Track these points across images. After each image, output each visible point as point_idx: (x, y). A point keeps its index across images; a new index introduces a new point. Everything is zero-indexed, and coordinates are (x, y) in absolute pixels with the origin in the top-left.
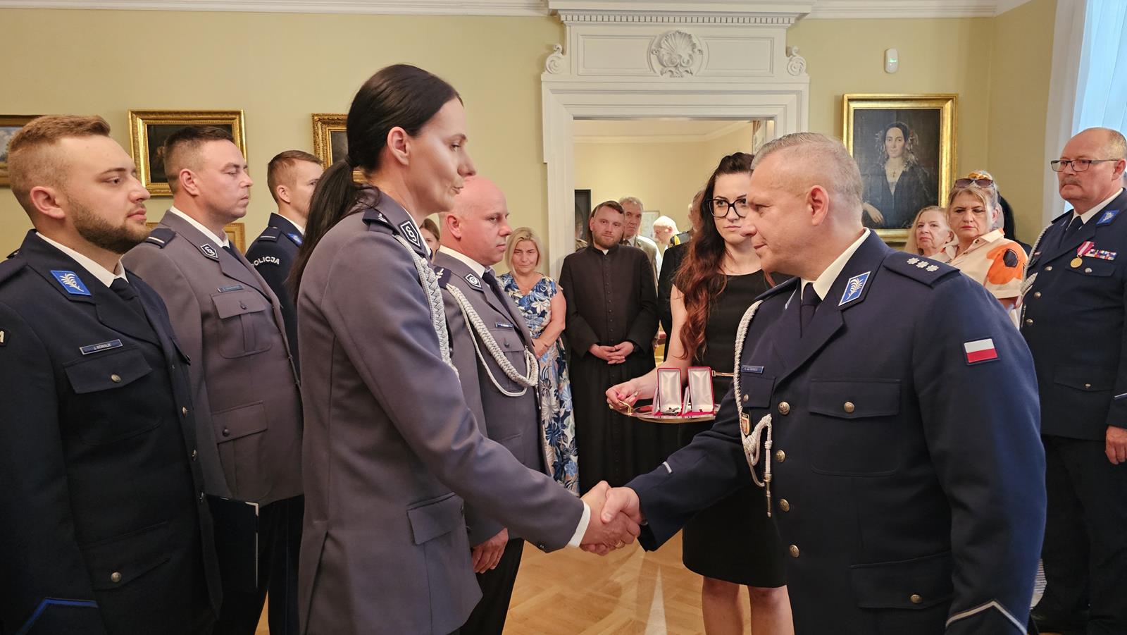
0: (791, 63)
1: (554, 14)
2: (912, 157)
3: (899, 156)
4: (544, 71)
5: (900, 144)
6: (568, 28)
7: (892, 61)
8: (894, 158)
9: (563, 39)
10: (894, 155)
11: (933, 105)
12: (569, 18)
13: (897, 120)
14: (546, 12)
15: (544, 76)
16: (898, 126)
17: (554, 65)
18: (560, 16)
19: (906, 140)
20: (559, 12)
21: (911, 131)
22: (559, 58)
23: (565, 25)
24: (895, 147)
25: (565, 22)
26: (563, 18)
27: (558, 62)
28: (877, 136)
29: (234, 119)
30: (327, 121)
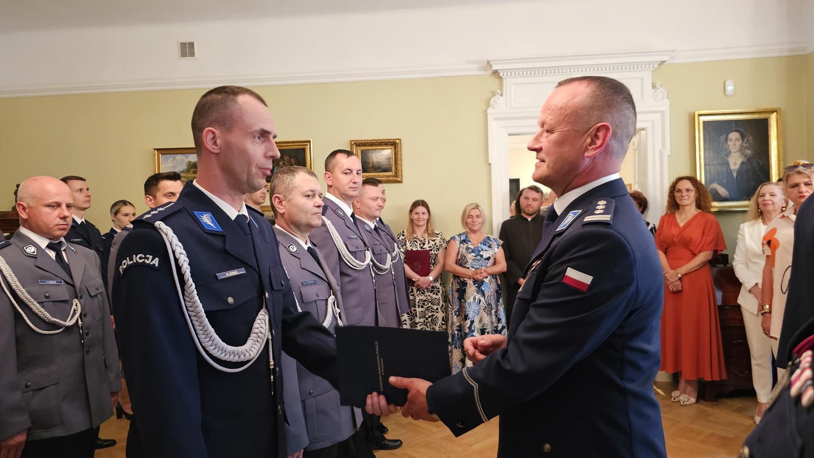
0: (656, 93)
1: (496, 73)
2: (749, 152)
3: (738, 151)
4: (489, 107)
5: (739, 143)
6: (504, 80)
7: (730, 88)
8: (735, 152)
9: (501, 86)
10: (734, 151)
11: (762, 116)
12: (505, 74)
13: (736, 126)
14: (491, 71)
15: (490, 111)
16: (736, 131)
17: (496, 103)
18: (499, 74)
19: (743, 140)
20: (499, 71)
21: (746, 134)
22: (499, 99)
23: (503, 79)
24: (735, 145)
25: (502, 77)
26: (501, 75)
27: (498, 101)
28: (721, 139)
29: (307, 145)
30: (359, 144)
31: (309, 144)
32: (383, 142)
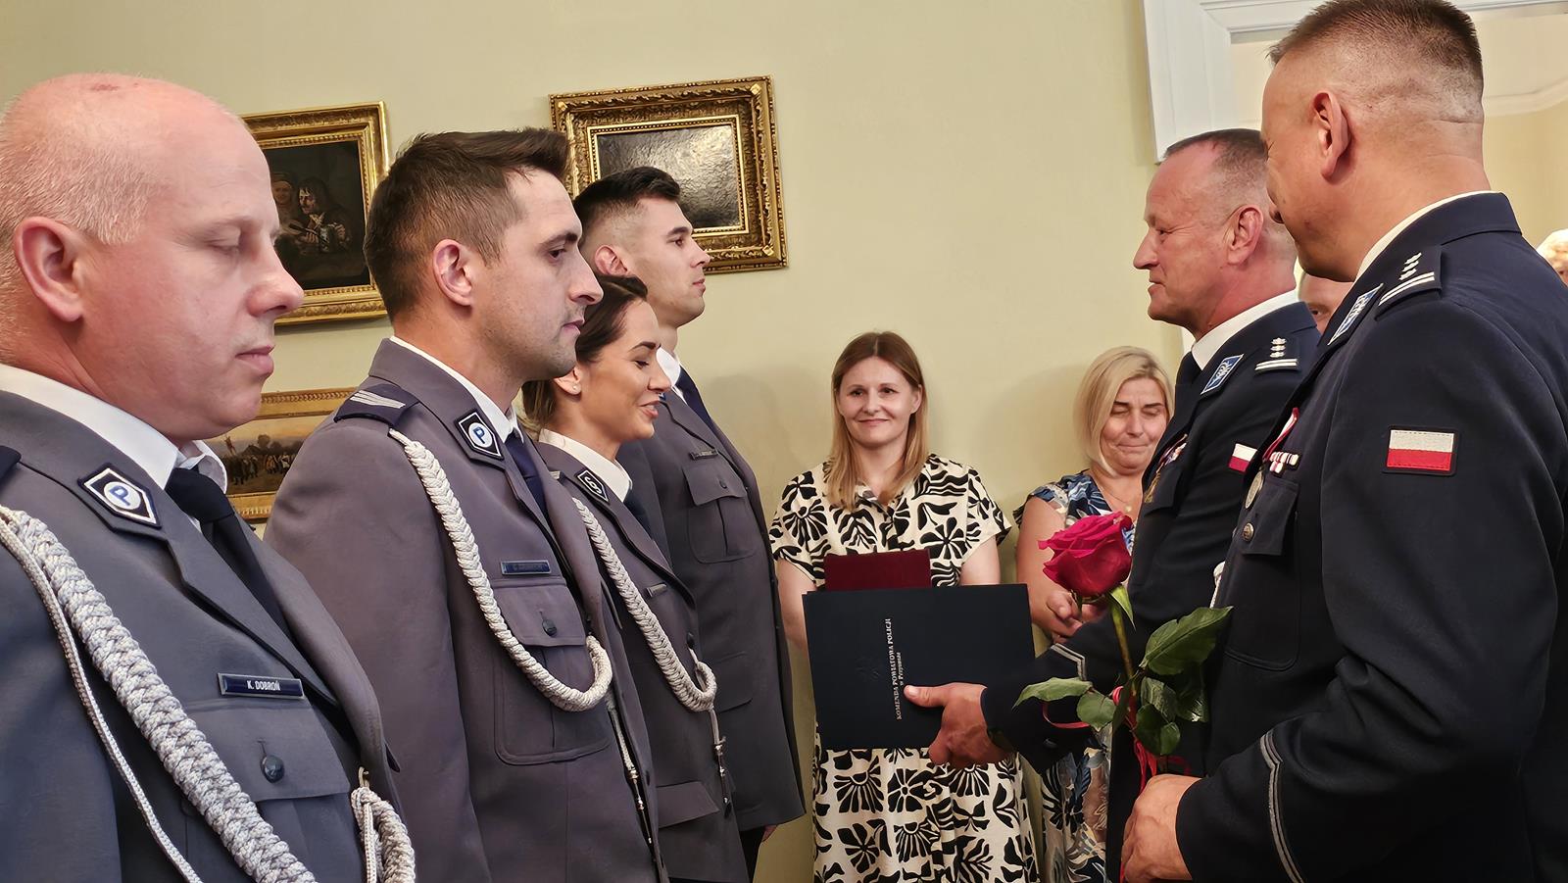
29: (363, 126)
30: (589, 109)
31: (371, 123)
32: (691, 95)
